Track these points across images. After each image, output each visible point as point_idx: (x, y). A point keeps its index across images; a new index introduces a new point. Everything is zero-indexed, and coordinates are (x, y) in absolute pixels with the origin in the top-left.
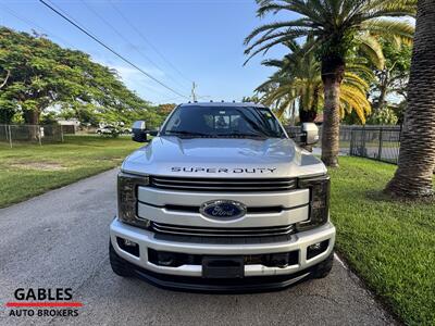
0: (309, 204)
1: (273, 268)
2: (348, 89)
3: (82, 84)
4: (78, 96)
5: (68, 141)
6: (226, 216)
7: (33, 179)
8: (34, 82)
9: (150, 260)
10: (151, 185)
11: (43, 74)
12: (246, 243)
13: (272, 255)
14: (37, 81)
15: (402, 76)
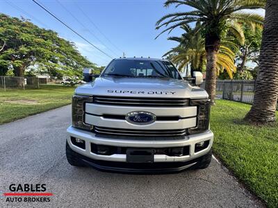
0: (196, 116)
1: (173, 157)
2: (222, 56)
3: (52, 51)
4: (49, 59)
5: (42, 88)
6: (143, 122)
7: (19, 109)
8: (21, 49)
9: (92, 151)
10: (94, 102)
11: (27, 44)
12: (155, 140)
13: (172, 148)
14: (22, 48)
15: (256, 51)
